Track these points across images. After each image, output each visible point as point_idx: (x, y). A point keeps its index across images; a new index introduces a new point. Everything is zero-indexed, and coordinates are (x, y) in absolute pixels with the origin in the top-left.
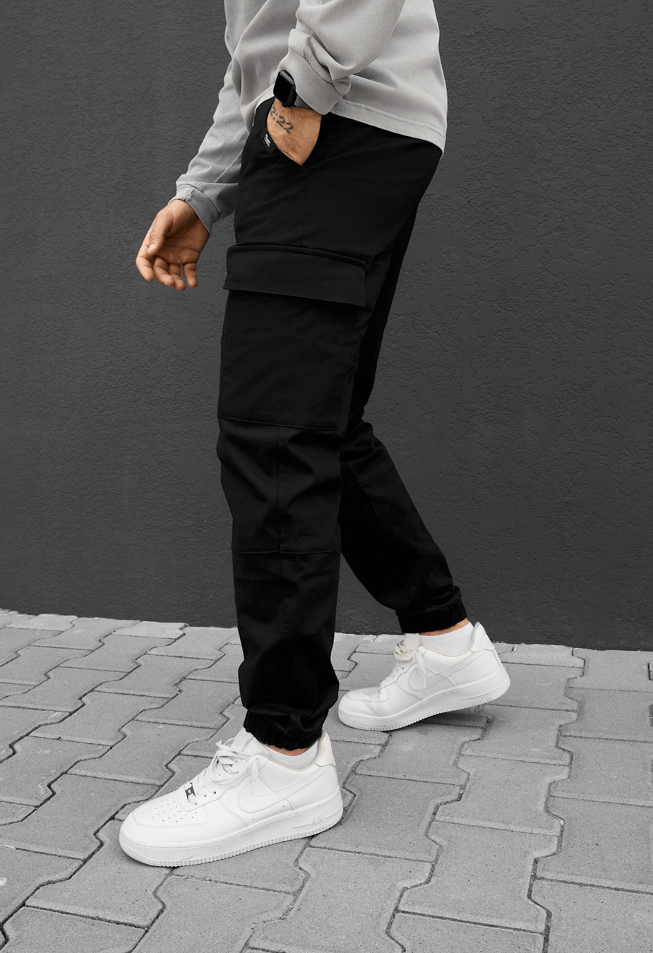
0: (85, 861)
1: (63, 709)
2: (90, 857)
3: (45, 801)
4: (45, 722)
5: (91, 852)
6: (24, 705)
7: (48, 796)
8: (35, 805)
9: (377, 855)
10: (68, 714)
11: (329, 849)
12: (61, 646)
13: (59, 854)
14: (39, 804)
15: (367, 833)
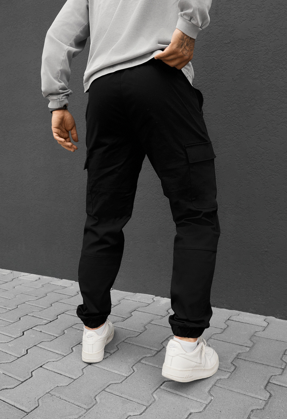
0: (23, 382)
1: (49, 319)
2: (25, 381)
3: (23, 356)
4: (40, 324)
5: (26, 379)
6: (37, 316)
7: (25, 354)
8: (18, 357)
9: (128, 399)
10: (49, 321)
11: (111, 393)
12: (63, 293)
13: (15, 378)
14: (20, 357)
15: (129, 389)
